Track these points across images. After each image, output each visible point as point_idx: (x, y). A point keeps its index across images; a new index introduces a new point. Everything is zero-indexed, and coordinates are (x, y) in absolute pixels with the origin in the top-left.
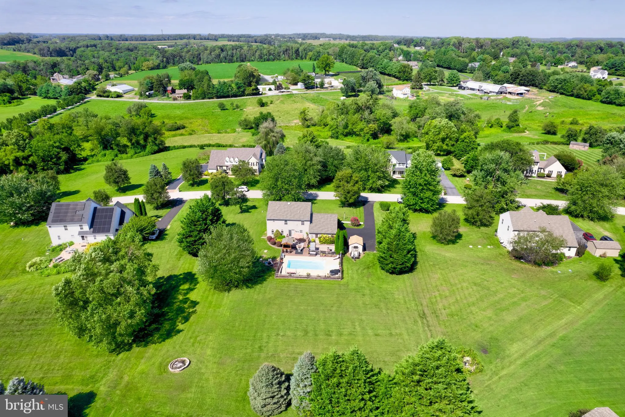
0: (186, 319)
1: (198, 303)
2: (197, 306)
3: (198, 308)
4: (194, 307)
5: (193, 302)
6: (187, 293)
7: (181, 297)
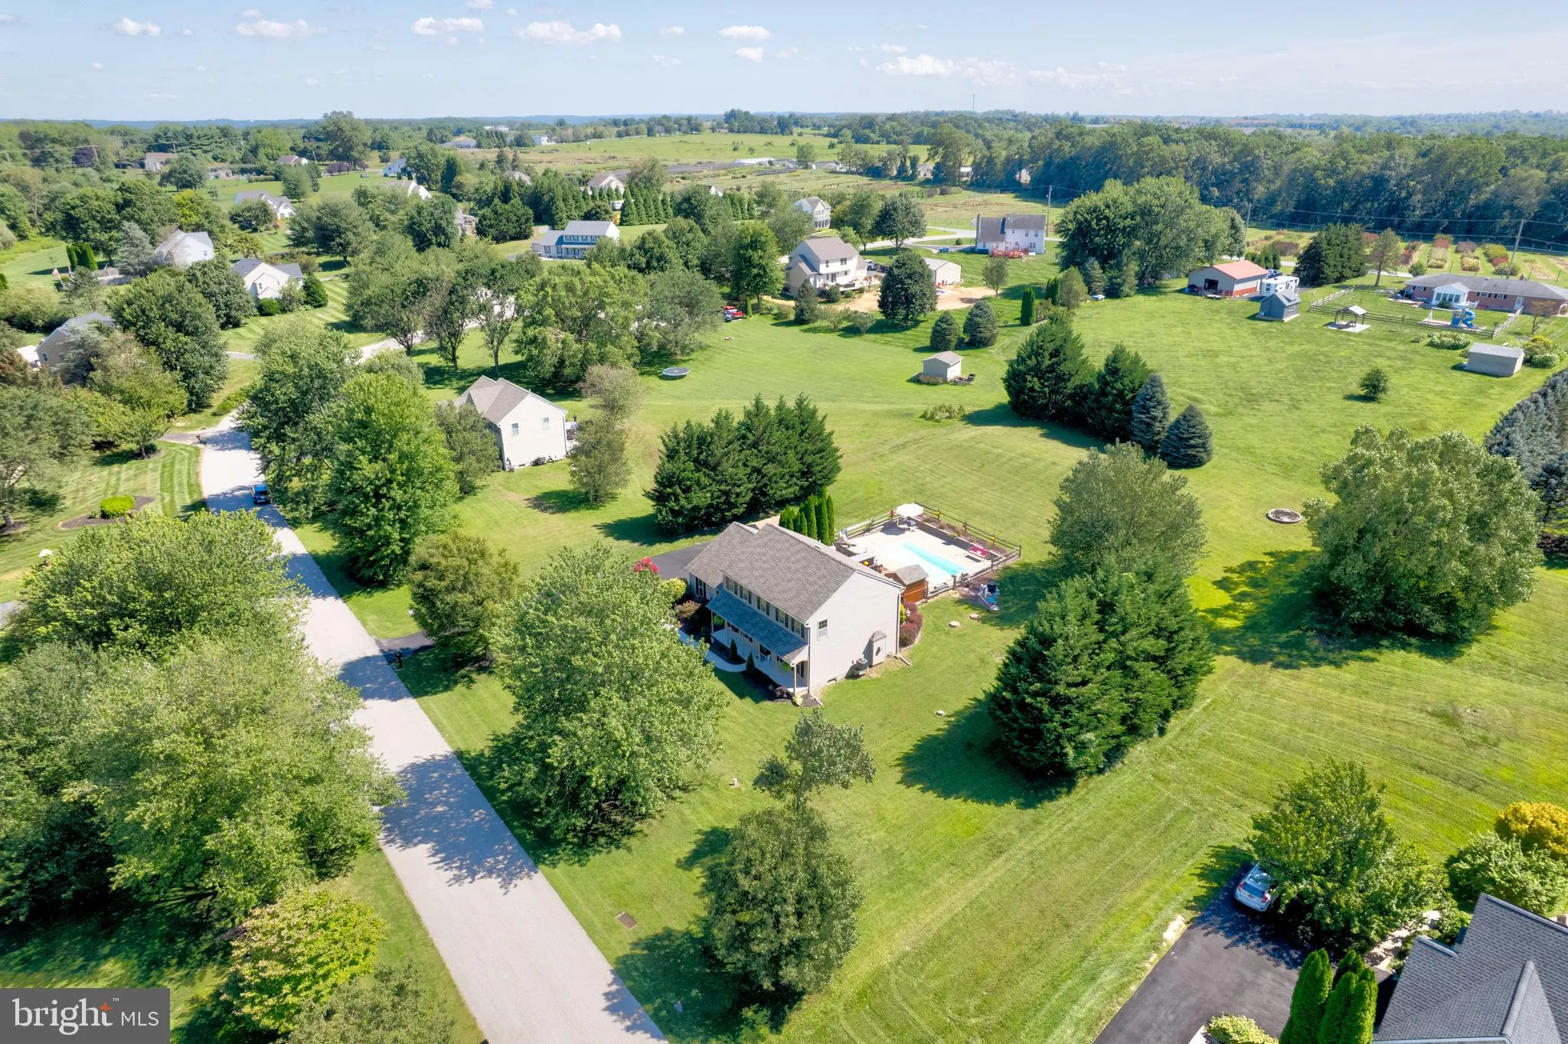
0: (1251, 565)
1: (1215, 583)
2: (1219, 578)
3: (1219, 576)
4: (1225, 579)
5: (1227, 590)
6: (1227, 607)
7: (1247, 605)
